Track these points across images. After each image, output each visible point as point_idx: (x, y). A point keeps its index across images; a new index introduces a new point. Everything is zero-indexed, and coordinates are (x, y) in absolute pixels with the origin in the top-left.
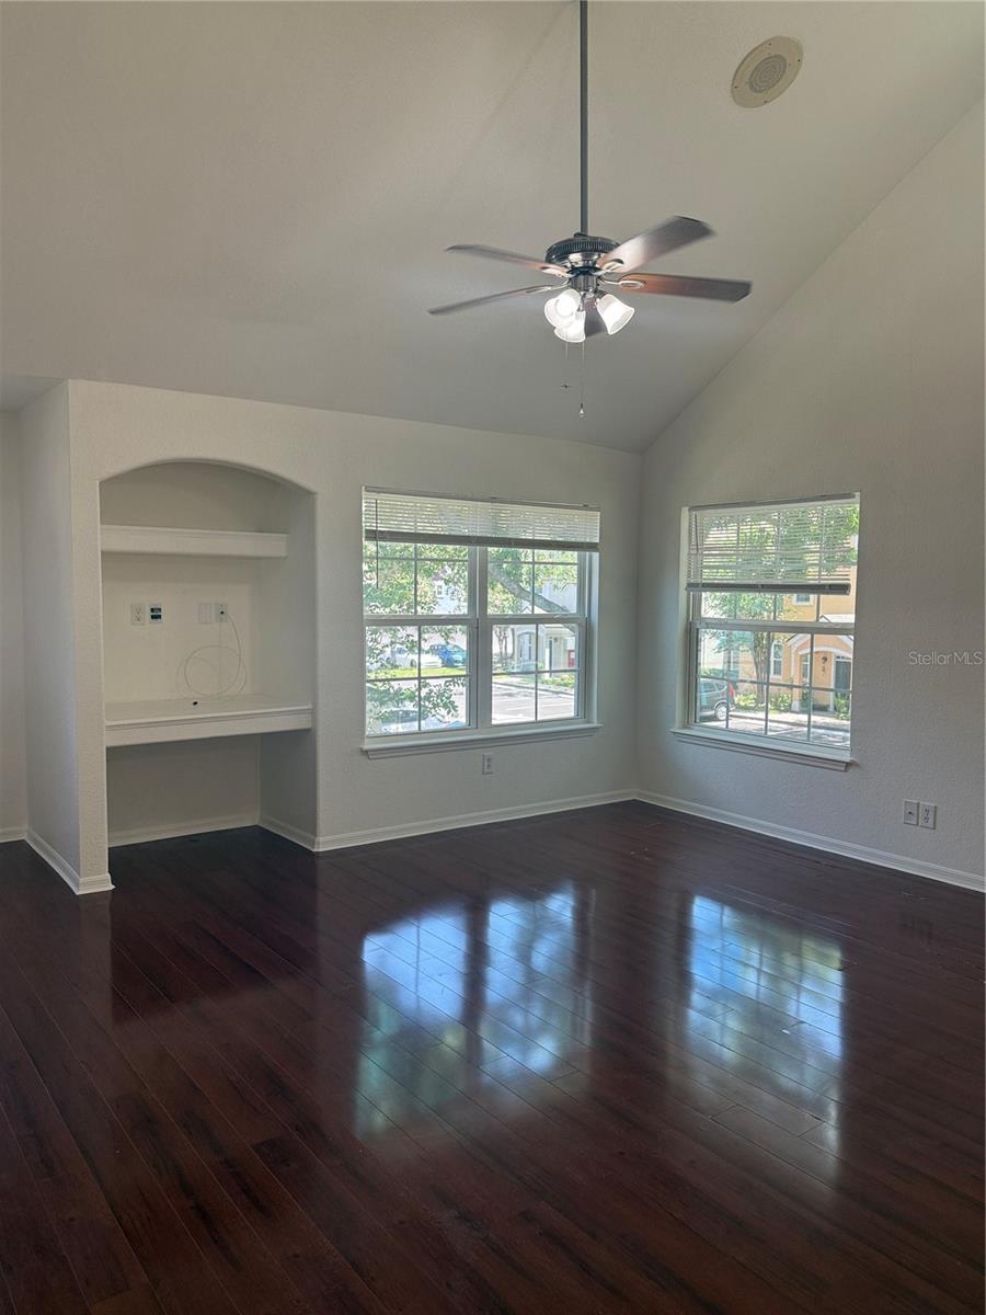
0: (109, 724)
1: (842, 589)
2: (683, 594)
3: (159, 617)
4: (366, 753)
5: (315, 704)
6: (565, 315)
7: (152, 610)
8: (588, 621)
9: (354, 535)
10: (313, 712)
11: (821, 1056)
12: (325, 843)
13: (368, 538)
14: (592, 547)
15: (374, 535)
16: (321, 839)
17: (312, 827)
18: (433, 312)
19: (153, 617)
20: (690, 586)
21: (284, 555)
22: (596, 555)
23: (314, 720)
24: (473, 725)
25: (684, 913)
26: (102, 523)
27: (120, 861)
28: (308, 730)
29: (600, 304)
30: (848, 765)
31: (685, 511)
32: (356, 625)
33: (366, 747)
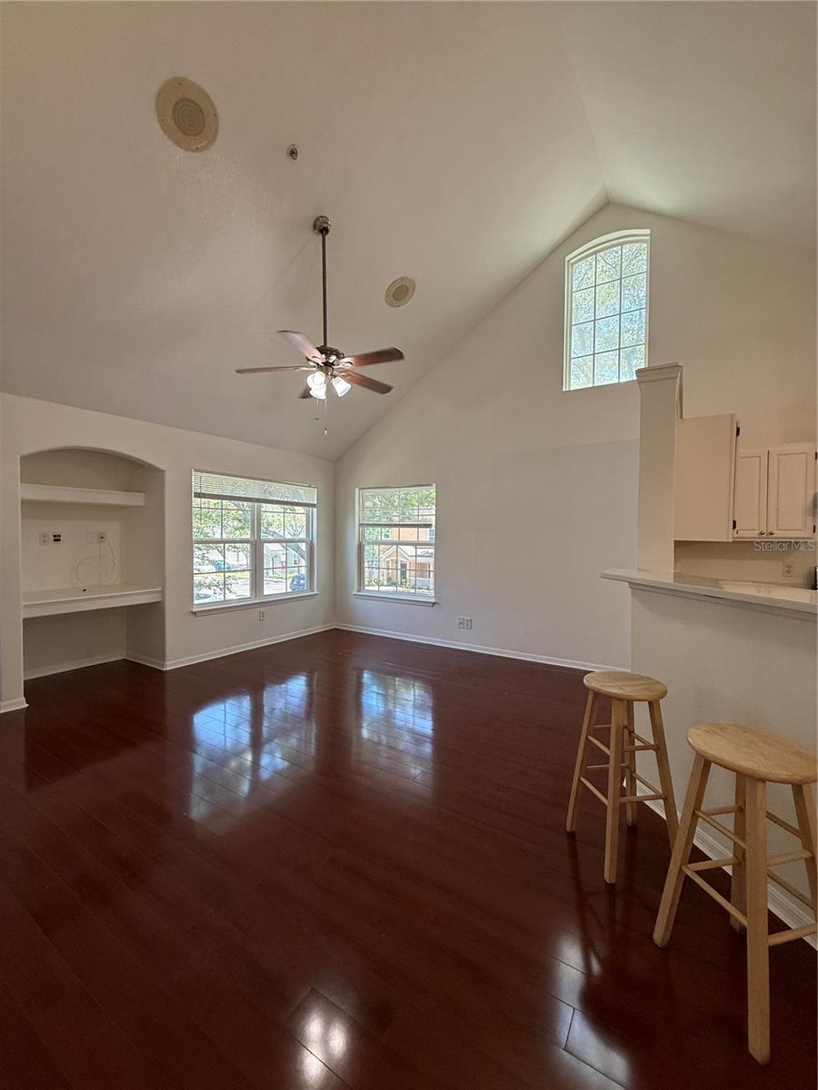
0: (25, 604)
1: (430, 526)
2: (357, 528)
3: (59, 540)
4: (195, 613)
5: (163, 587)
6: (317, 383)
7: (55, 536)
8: (312, 542)
9: (187, 494)
10: (163, 592)
11: (418, 738)
12: (170, 665)
13: (195, 496)
14: (313, 506)
15: (199, 495)
16: (168, 663)
17: (162, 657)
18: (238, 371)
19: (55, 540)
20: (360, 524)
21: (142, 504)
22: (315, 510)
23: (163, 597)
24: (254, 595)
25: (360, 677)
26: (21, 482)
27: (32, 689)
28: (159, 602)
29: (334, 381)
30: (434, 604)
31: (357, 489)
32: (188, 545)
33: (194, 610)
